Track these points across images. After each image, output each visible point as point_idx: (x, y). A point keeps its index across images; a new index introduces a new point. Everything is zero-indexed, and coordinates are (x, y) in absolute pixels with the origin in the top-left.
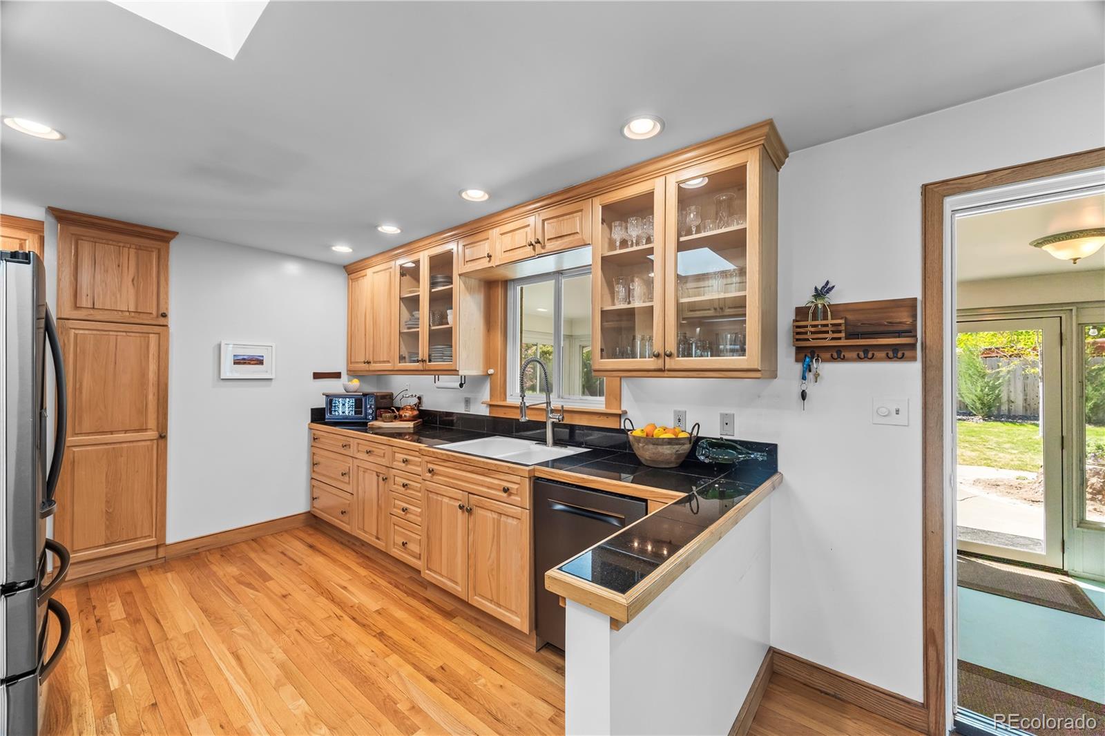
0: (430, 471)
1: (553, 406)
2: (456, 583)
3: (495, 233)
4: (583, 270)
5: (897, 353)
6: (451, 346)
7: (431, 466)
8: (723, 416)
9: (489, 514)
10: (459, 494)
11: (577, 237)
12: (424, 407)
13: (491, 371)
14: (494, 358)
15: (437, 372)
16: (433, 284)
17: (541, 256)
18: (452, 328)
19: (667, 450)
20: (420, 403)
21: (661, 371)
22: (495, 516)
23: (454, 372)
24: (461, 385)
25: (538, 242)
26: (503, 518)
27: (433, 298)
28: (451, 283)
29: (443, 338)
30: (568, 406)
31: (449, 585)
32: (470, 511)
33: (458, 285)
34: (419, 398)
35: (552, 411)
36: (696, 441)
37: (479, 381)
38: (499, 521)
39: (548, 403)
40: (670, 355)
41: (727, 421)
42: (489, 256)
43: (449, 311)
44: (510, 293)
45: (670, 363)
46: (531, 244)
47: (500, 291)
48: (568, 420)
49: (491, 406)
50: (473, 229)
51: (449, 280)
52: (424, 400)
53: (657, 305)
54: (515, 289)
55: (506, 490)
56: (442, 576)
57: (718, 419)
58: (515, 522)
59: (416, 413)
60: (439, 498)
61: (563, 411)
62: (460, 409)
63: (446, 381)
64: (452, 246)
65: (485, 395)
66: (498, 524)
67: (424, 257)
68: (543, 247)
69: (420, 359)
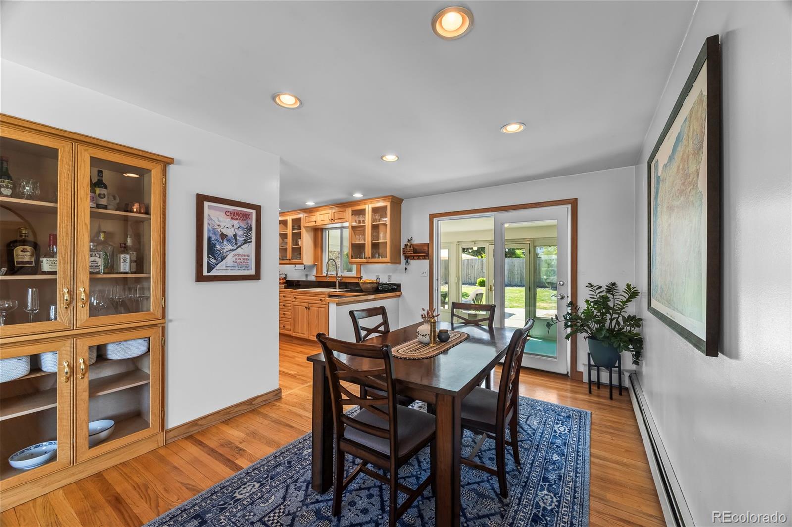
0: (295, 298)
1: (338, 275)
2: (304, 334)
3: (318, 213)
4: (347, 228)
5: (424, 257)
6: (301, 254)
7: (295, 296)
8: (389, 276)
9: (315, 309)
10: (305, 304)
11: (344, 219)
12: (287, 279)
13: (316, 263)
14: (317, 258)
15: (295, 264)
16: (293, 229)
17: (333, 224)
18: (301, 247)
19: (369, 286)
20: (286, 277)
21: (367, 263)
22: (317, 309)
23: (302, 264)
24: (305, 269)
25: (332, 219)
26: (320, 309)
27: (293, 234)
28: (301, 230)
29: (298, 251)
30: (343, 275)
31: (301, 335)
32: (309, 309)
33: (303, 231)
34: (286, 275)
35: (338, 277)
36: (378, 284)
37: (311, 267)
38: (319, 310)
39: (337, 274)
40: (369, 258)
41: (389, 278)
42: (315, 222)
43: (299, 240)
44: (324, 234)
45: (370, 260)
46: (330, 220)
47: (320, 233)
48: (344, 280)
49: (316, 277)
50: (310, 211)
51: (300, 228)
52: (287, 276)
53: (366, 242)
54: (326, 232)
55: (321, 300)
56: (299, 333)
57: (387, 277)
58: (323, 309)
59: (285, 281)
60: (298, 306)
61: (342, 277)
62: (304, 279)
63: (298, 267)
64: (301, 215)
65: (314, 273)
66: (318, 311)
67: (289, 218)
68: (334, 221)
69: (288, 258)
